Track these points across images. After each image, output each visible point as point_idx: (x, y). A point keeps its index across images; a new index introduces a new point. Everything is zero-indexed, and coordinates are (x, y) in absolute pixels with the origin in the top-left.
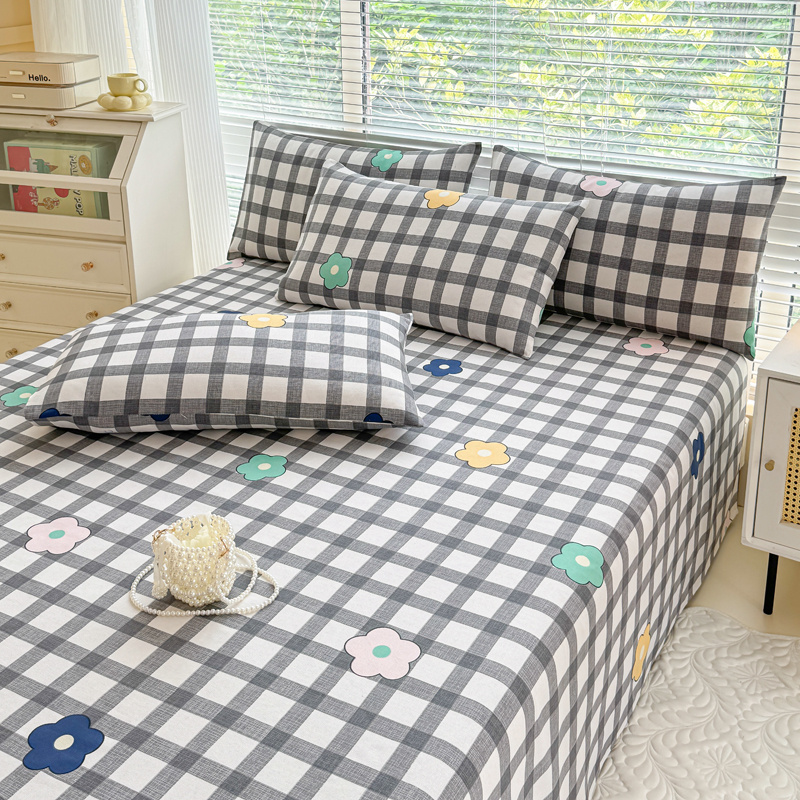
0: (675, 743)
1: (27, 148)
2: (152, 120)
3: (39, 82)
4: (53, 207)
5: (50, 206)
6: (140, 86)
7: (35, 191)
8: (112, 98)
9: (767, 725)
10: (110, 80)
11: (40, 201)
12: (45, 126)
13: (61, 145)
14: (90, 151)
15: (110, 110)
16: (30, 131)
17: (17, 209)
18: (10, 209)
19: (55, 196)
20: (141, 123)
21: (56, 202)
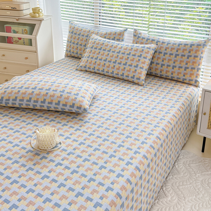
0: (178, 185)
1: (11, 27)
2: (44, 20)
3: (14, 9)
4: (17, 42)
6: (41, 11)
7: (12, 38)
8: (33, 14)
9: (202, 181)
10: (33, 9)
11: (14, 41)
12: (15, 21)
13: (19, 26)
14: (27, 28)
15: (32, 17)
16: (11, 22)
17: (8, 43)
20: (41, 21)
21: (18, 41)
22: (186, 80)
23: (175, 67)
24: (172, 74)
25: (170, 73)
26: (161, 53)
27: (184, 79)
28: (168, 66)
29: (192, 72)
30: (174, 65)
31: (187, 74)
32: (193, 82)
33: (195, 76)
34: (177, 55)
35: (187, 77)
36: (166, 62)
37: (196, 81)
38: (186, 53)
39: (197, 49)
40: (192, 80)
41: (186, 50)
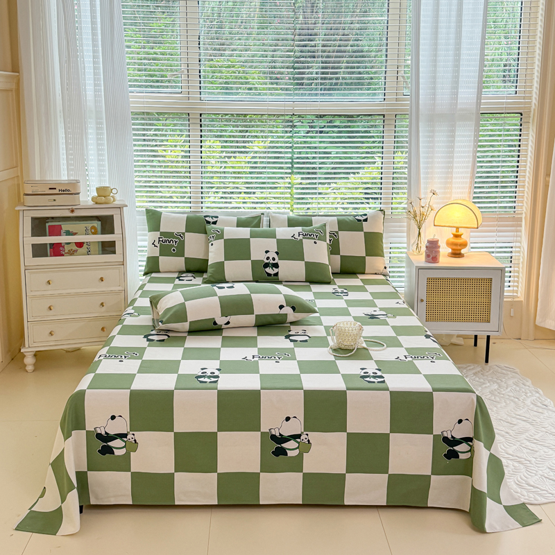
2: (126, 206)
3: (65, 192)
4: (74, 253)
5: (72, 253)
6: (114, 191)
7: (64, 247)
8: (99, 198)
10: (98, 190)
11: (66, 251)
12: (68, 214)
14: (97, 224)
15: (96, 203)
16: (53, 218)
17: (51, 256)
18: (47, 256)
19: (75, 248)
20: (120, 208)
21: (76, 251)
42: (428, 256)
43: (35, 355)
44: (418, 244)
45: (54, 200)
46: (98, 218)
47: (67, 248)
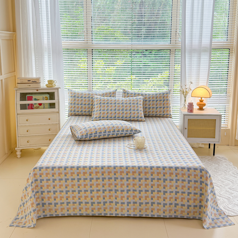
1: (32, 96)
2: (60, 88)
3: (34, 82)
5: (37, 108)
6: (55, 82)
7: (33, 105)
10: (48, 81)
11: (35, 107)
12: (36, 91)
14: (48, 96)
17: (28, 109)
19: (38, 106)
20: (57, 89)
22: (165, 115)
23: (158, 108)
24: (156, 113)
25: (155, 112)
26: (147, 101)
27: (164, 115)
28: (153, 108)
29: (167, 110)
30: (157, 106)
31: (165, 111)
32: (169, 116)
33: (169, 112)
34: (157, 101)
35: (165, 113)
36: (151, 106)
37: (170, 114)
38: (162, 98)
39: (167, 95)
40: (168, 114)
41: (161, 97)
42: (188, 110)
43: (21, 151)
44: (184, 104)
45: (30, 86)
46: (48, 93)
47: (35, 106)
